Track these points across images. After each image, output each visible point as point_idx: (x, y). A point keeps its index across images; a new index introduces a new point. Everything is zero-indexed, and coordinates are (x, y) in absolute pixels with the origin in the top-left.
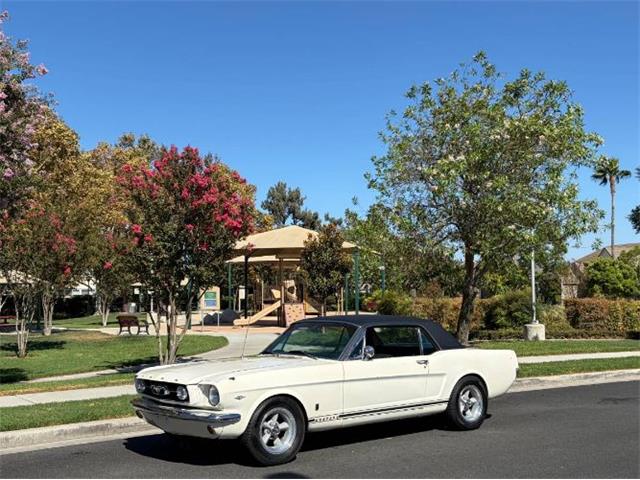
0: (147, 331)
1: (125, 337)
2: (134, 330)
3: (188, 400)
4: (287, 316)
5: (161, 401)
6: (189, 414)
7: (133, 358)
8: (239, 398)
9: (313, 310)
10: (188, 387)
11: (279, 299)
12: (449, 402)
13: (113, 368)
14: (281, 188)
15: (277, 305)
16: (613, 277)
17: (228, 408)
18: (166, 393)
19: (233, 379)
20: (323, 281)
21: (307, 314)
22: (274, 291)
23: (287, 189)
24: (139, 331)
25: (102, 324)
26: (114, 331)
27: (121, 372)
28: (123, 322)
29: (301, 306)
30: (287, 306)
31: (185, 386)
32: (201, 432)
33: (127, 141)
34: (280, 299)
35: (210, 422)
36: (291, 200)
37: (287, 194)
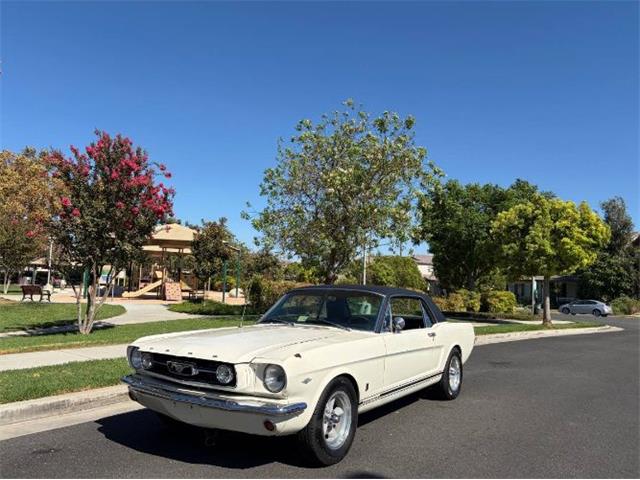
0: (49, 299)
1: (30, 303)
2: (36, 298)
3: (233, 383)
4: (167, 293)
5: (184, 383)
6: (234, 402)
7: (43, 321)
8: (306, 382)
9: (188, 288)
10: (236, 366)
11: (160, 279)
13: (23, 329)
15: (159, 283)
17: (294, 395)
18: (195, 372)
19: (298, 356)
20: (206, 265)
21: (183, 291)
22: (157, 272)
24: (41, 299)
25: (3, 292)
26: (18, 298)
27: (32, 335)
28: (26, 291)
29: (178, 285)
30: (167, 284)
31: (231, 366)
32: (257, 428)
33: (28, 153)
34: (162, 279)
35: (269, 415)
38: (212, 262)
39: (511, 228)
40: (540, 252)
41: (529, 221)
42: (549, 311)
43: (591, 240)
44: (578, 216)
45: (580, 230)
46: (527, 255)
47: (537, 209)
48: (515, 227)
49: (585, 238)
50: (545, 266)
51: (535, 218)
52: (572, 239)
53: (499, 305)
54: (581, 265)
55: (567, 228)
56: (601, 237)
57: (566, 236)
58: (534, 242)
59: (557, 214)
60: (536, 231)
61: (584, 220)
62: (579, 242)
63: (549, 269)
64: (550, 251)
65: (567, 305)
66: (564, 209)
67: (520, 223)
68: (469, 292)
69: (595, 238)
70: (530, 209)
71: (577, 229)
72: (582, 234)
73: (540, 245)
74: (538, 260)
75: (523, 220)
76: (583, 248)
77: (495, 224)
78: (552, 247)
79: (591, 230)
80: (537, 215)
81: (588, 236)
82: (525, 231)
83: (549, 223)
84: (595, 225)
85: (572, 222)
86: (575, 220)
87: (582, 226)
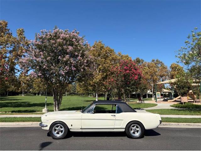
12: (125, 129)
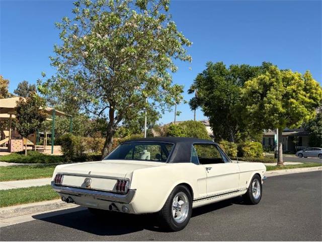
4: (12, 146)
11: (7, 137)
14: (25, 84)
15: (7, 140)
16: (177, 132)
22: (5, 132)
23: (29, 85)
29: (21, 141)
30: (12, 141)
34: (9, 137)
36: (30, 90)
37: (28, 87)
38: (31, 123)
39: (253, 92)
40: (274, 110)
41: (266, 87)
42: (281, 155)
43: (312, 101)
44: (303, 82)
45: (304, 93)
46: (265, 113)
47: (273, 78)
48: (255, 92)
49: (307, 100)
50: (278, 121)
51: (271, 84)
52: (297, 100)
53: (250, 152)
54: (305, 120)
55: (294, 91)
56: (319, 98)
57: (293, 98)
58: (270, 103)
59: (287, 81)
60: (272, 94)
61: (307, 85)
62: (303, 102)
63: (281, 124)
64: (282, 110)
65: (301, 152)
66: (293, 78)
67: (260, 89)
68: (229, 143)
69: (315, 99)
70: (267, 78)
71: (302, 92)
72: (305, 96)
73: (274, 105)
74: (272, 117)
75: (262, 87)
76: (306, 107)
77: (243, 91)
78: (283, 107)
79: (312, 93)
80: (273, 83)
81: (310, 98)
82: (264, 95)
83: (282, 88)
84: (316, 89)
85: (298, 87)
86: (300, 85)
87: (305, 90)
